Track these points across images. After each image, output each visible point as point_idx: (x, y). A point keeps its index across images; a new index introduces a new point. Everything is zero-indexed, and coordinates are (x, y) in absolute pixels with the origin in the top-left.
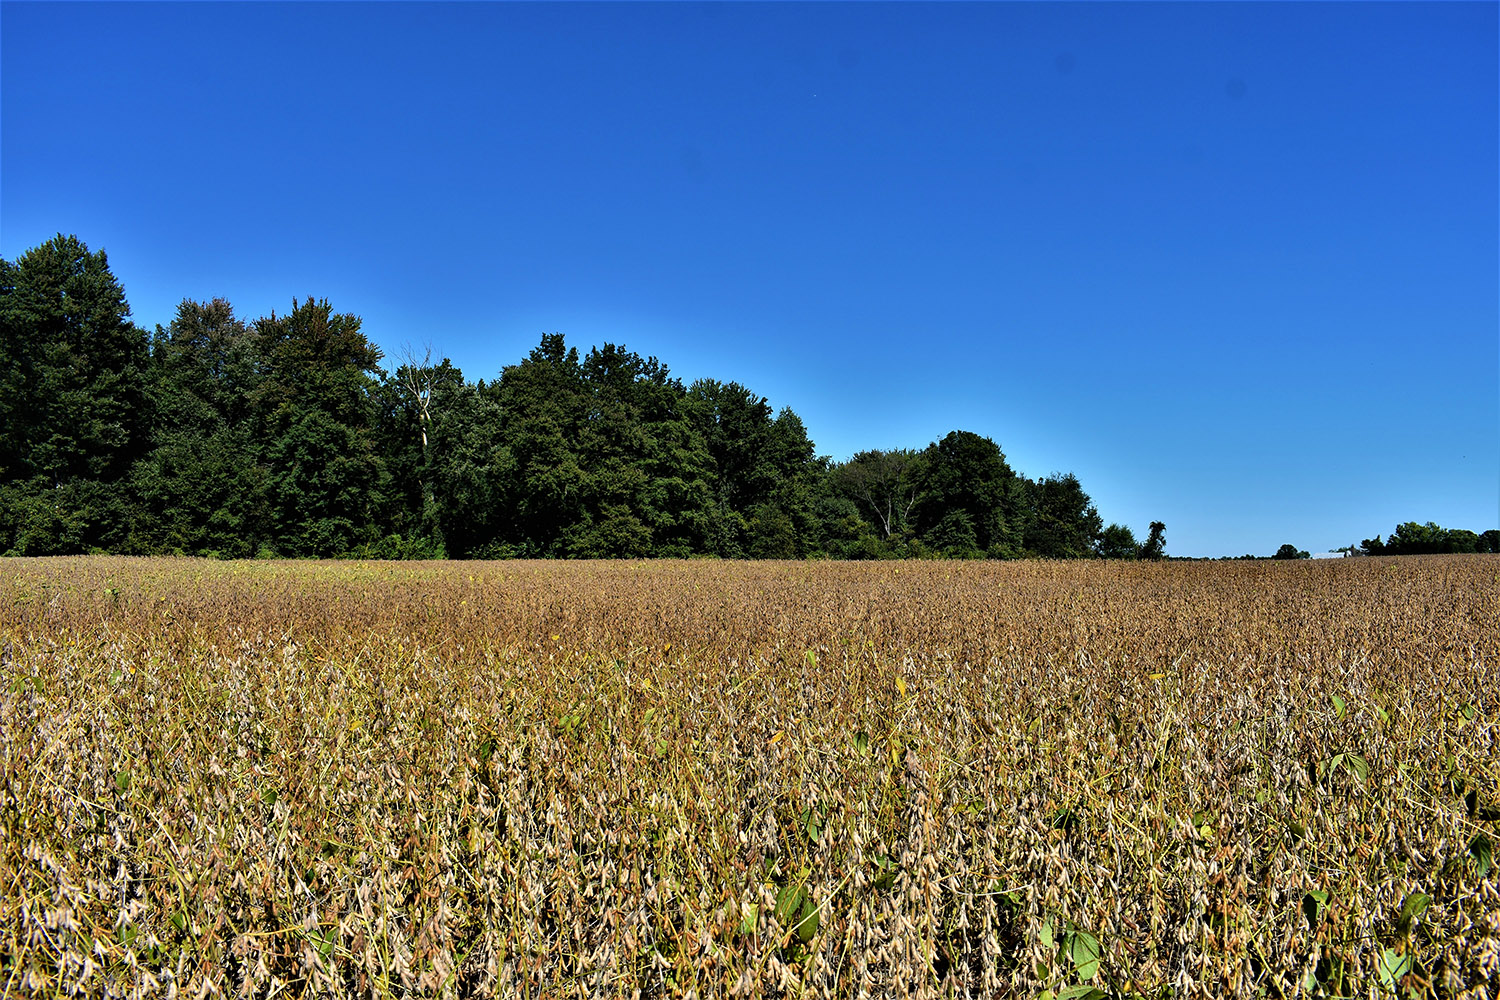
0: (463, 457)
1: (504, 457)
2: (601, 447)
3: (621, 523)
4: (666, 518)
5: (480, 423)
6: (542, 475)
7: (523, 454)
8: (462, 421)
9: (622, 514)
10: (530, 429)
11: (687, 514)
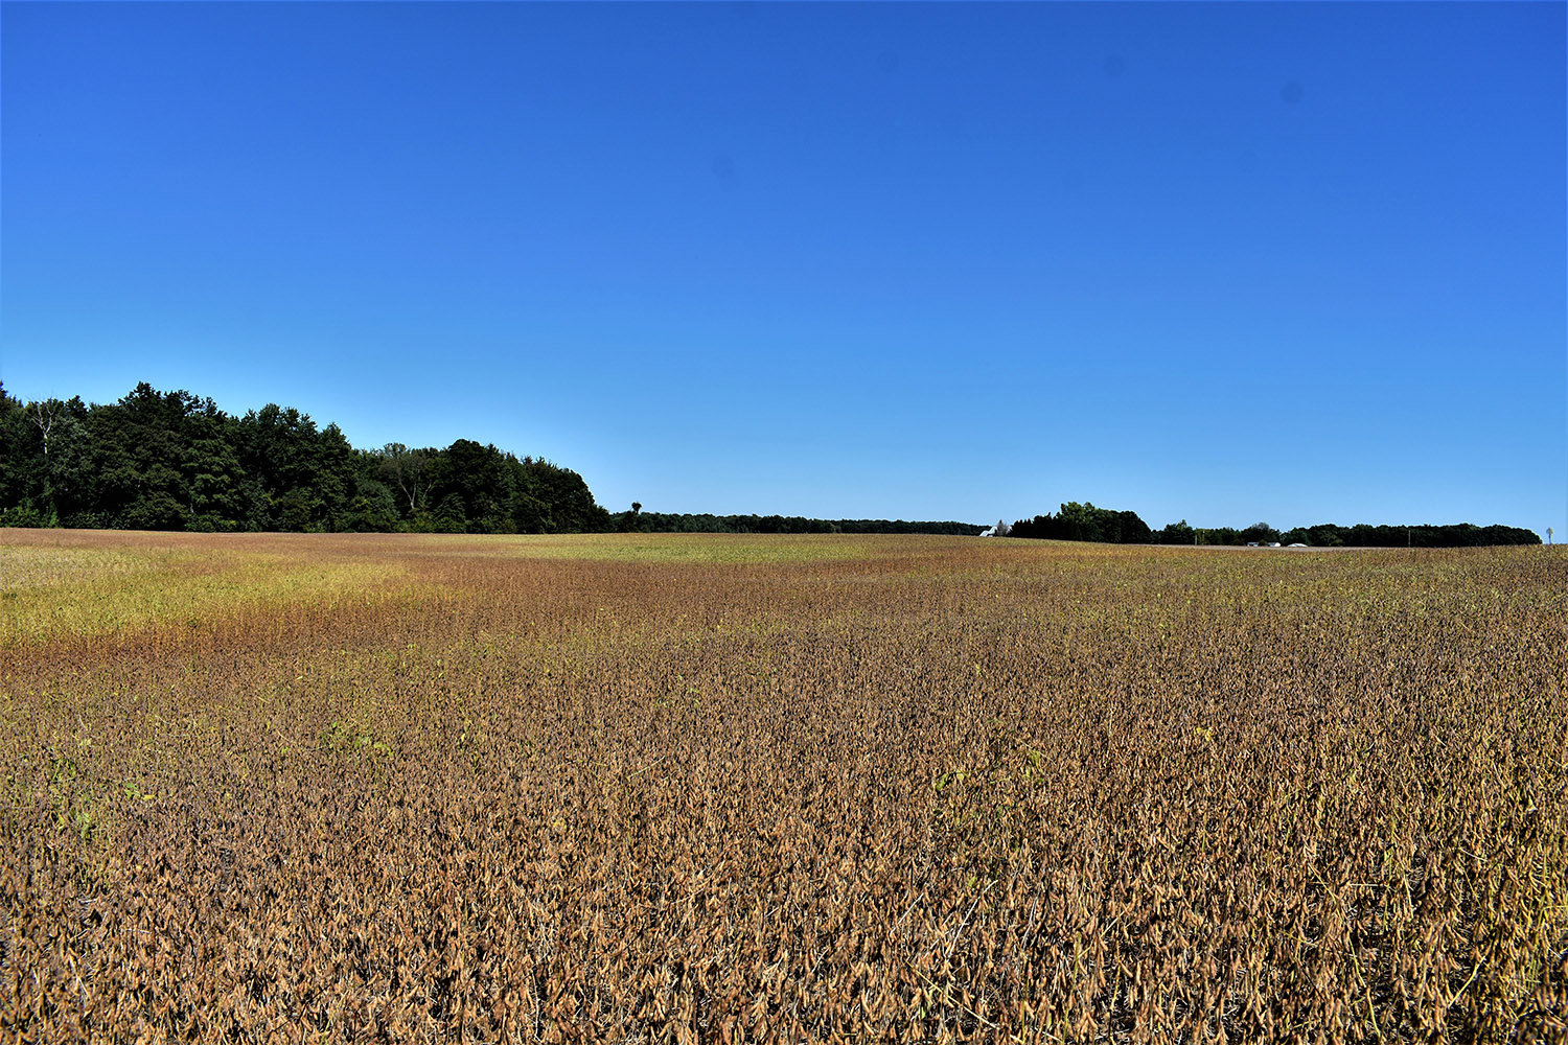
0: (62, 463)
1: (86, 464)
2: (148, 458)
3: (158, 502)
4: (202, 499)
5: (74, 442)
6: (109, 474)
7: (99, 461)
8: (63, 441)
9: (161, 497)
10: (103, 447)
11: (216, 496)
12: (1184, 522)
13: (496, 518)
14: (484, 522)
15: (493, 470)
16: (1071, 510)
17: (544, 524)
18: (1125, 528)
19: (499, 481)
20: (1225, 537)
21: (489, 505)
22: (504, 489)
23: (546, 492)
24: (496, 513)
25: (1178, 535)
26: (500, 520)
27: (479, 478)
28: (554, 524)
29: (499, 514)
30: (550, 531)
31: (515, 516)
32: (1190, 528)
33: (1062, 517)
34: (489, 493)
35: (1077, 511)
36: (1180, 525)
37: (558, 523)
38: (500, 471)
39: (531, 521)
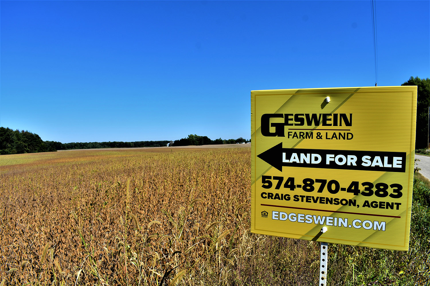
12: (220, 138)
13: (10, 149)
14: (6, 150)
15: (8, 135)
16: (191, 136)
17: (25, 150)
18: (205, 141)
19: (11, 138)
20: (232, 142)
21: (8, 145)
22: (12, 140)
23: (26, 140)
24: (10, 147)
25: (219, 142)
26: (12, 149)
27: (3, 138)
28: (29, 150)
29: (11, 148)
30: (28, 152)
31: (17, 148)
32: (222, 140)
33: (189, 138)
34: (7, 142)
35: (192, 137)
36: (220, 139)
37: (30, 149)
38: (11, 135)
39: (21, 149)
